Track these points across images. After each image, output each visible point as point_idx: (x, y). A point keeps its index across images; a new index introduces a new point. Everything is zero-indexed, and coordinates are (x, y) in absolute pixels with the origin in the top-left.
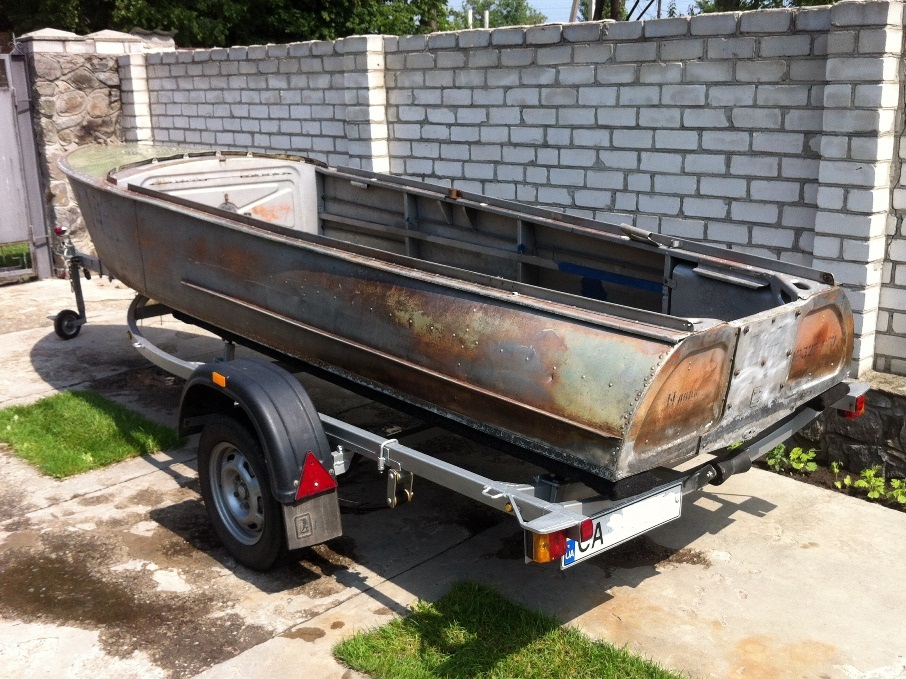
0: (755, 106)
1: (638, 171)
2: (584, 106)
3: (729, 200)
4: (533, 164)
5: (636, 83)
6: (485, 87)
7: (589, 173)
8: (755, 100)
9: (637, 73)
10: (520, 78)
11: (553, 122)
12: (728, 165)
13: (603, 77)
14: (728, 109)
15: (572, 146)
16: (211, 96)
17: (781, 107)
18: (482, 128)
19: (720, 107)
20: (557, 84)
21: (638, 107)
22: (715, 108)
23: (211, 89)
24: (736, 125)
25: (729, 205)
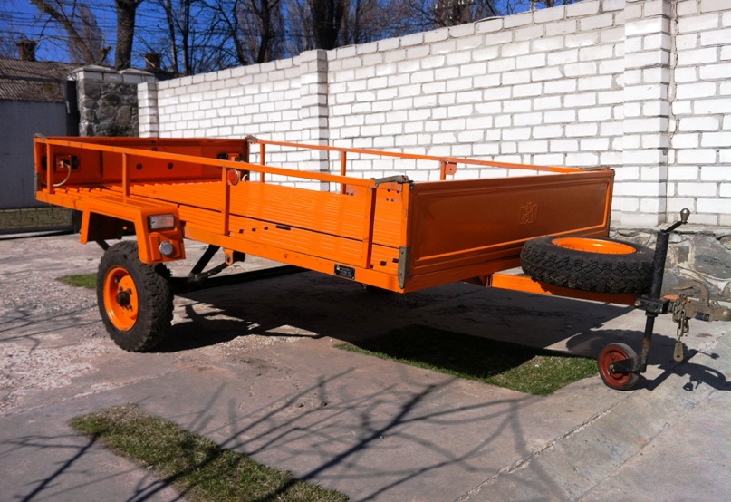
0: (579, 62)
1: (502, 114)
2: (465, 77)
3: (564, 124)
4: (430, 119)
5: (499, 57)
6: (396, 74)
7: (469, 120)
8: (578, 58)
9: (500, 51)
10: (421, 65)
11: (443, 91)
12: (562, 102)
13: (477, 57)
14: (561, 67)
15: (456, 104)
16: (204, 105)
17: (596, 60)
18: (395, 101)
19: (556, 66)
20: (445, 66)
21: (501, 73)
22: (553, 67)
23: (204, 100)
24: (567, 75)
25: (564, 127)
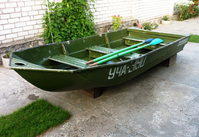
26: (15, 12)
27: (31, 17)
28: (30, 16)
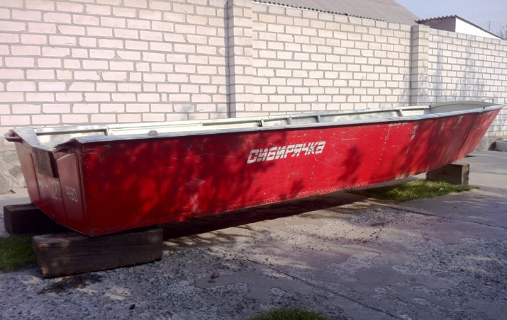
26: (128, 81)
27: (163, 95)
28: (160, 94)
